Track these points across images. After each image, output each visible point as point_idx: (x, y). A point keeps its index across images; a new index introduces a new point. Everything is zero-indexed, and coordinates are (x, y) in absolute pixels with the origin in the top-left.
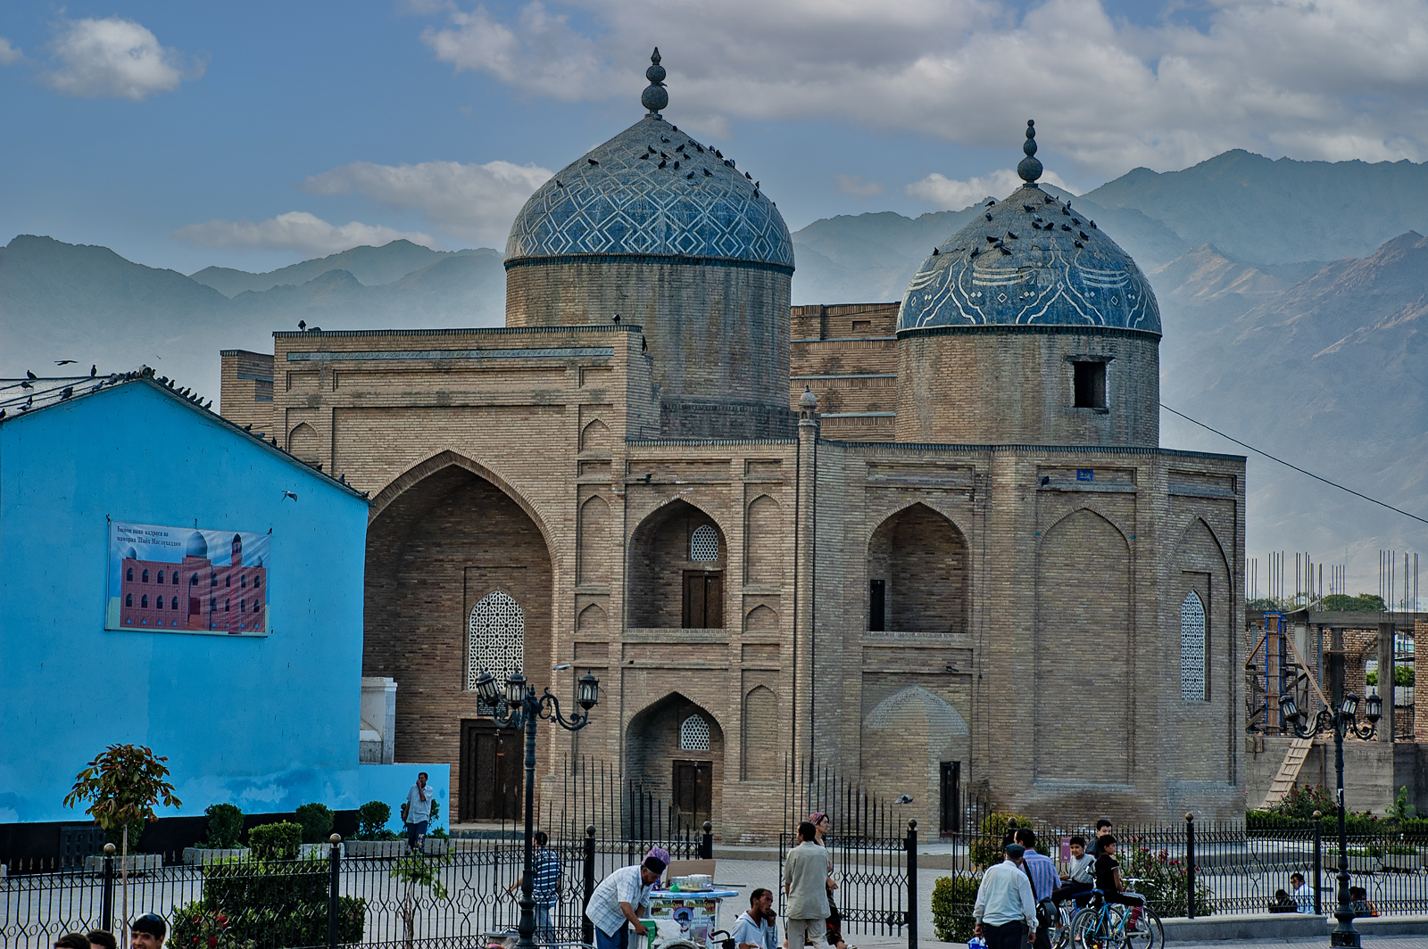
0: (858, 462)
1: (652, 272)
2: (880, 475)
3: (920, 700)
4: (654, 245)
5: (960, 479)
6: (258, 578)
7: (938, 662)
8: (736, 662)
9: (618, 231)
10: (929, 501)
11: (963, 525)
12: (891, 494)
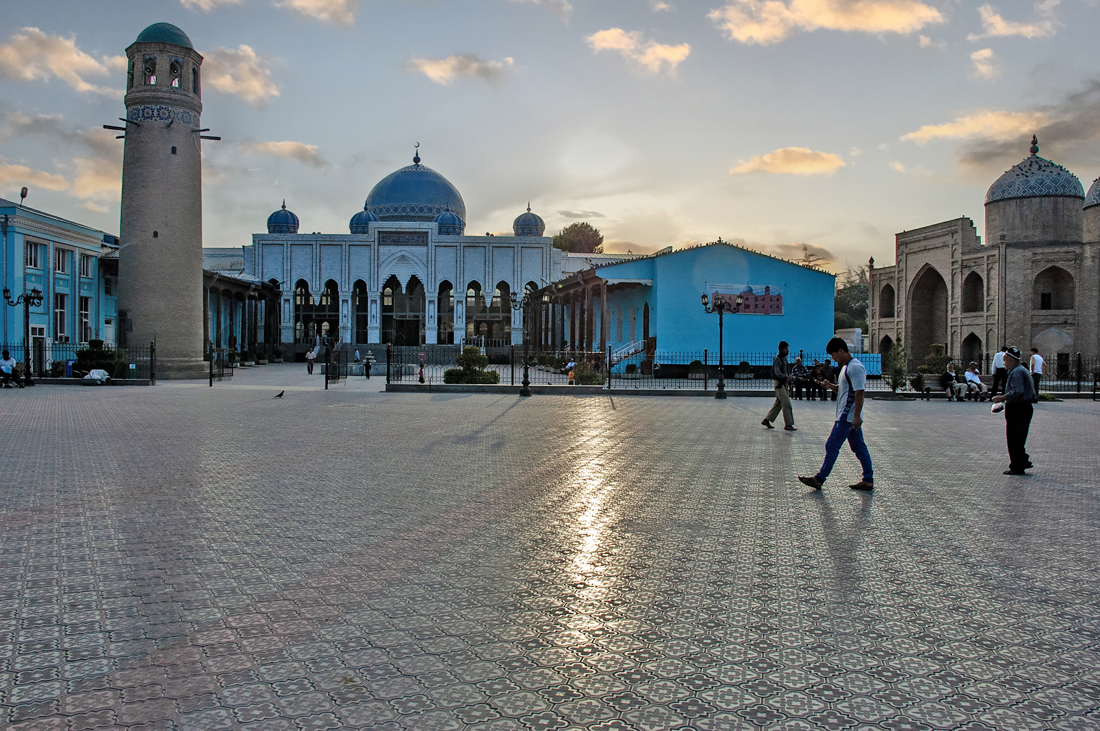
0: (1029, 253)
1: (1013, 203)
2: (1039, 257)
3: (1053, 333)
4: (1014, 194)
5: (1070, 256)
6: (779, 298)
7: (1061, 319)
8: (985, 322)
9: (1003, 191)
10: (1058, 265)
11: (1072, 272)
12: (1042, 263)
